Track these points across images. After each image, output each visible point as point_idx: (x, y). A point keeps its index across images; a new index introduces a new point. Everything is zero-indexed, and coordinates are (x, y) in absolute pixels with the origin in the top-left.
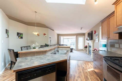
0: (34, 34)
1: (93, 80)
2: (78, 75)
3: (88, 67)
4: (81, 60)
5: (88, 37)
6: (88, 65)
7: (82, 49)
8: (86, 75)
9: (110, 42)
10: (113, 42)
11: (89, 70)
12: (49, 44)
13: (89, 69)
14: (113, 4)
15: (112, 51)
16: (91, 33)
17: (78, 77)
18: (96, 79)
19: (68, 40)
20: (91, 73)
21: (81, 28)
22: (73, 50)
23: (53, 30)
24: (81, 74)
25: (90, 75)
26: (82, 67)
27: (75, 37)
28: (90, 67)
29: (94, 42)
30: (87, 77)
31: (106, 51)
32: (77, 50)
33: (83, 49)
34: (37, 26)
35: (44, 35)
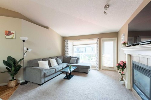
7: (112, 66)
33: (113, 68)
35: (8, 35)
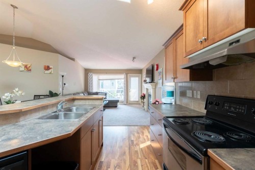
0: (6, 64)
1: (146, 168)
2: (116, 162)
3: (141, 139)
4: (130, 124)
5: (147, 77)
6: (143, 133)
7: (137, 100)
8: (134, 158)
9: (180, 87)
10: (185, 87)
11: (142, 146)
12: (59, 91)
13: (142, 143)
14: (180, 9)
15: (183, 105)
16: (151, 68)
17: (116, 167)
18: (152, 165)
19: (113, 83)
20: (146, 152)
21: (134, 58)
22: (118, 103)
23: (73, 59)
24: (125, 157)
25: (143, 157)
26: (129, 141)
27: (123, 76)
28: (145, 138)
29: (156, 86)
30: (135, 163)
31: (174, 103)
32: (128, 102)
33: (138, 102)
34: (17, 45)
35: (47, 70)
